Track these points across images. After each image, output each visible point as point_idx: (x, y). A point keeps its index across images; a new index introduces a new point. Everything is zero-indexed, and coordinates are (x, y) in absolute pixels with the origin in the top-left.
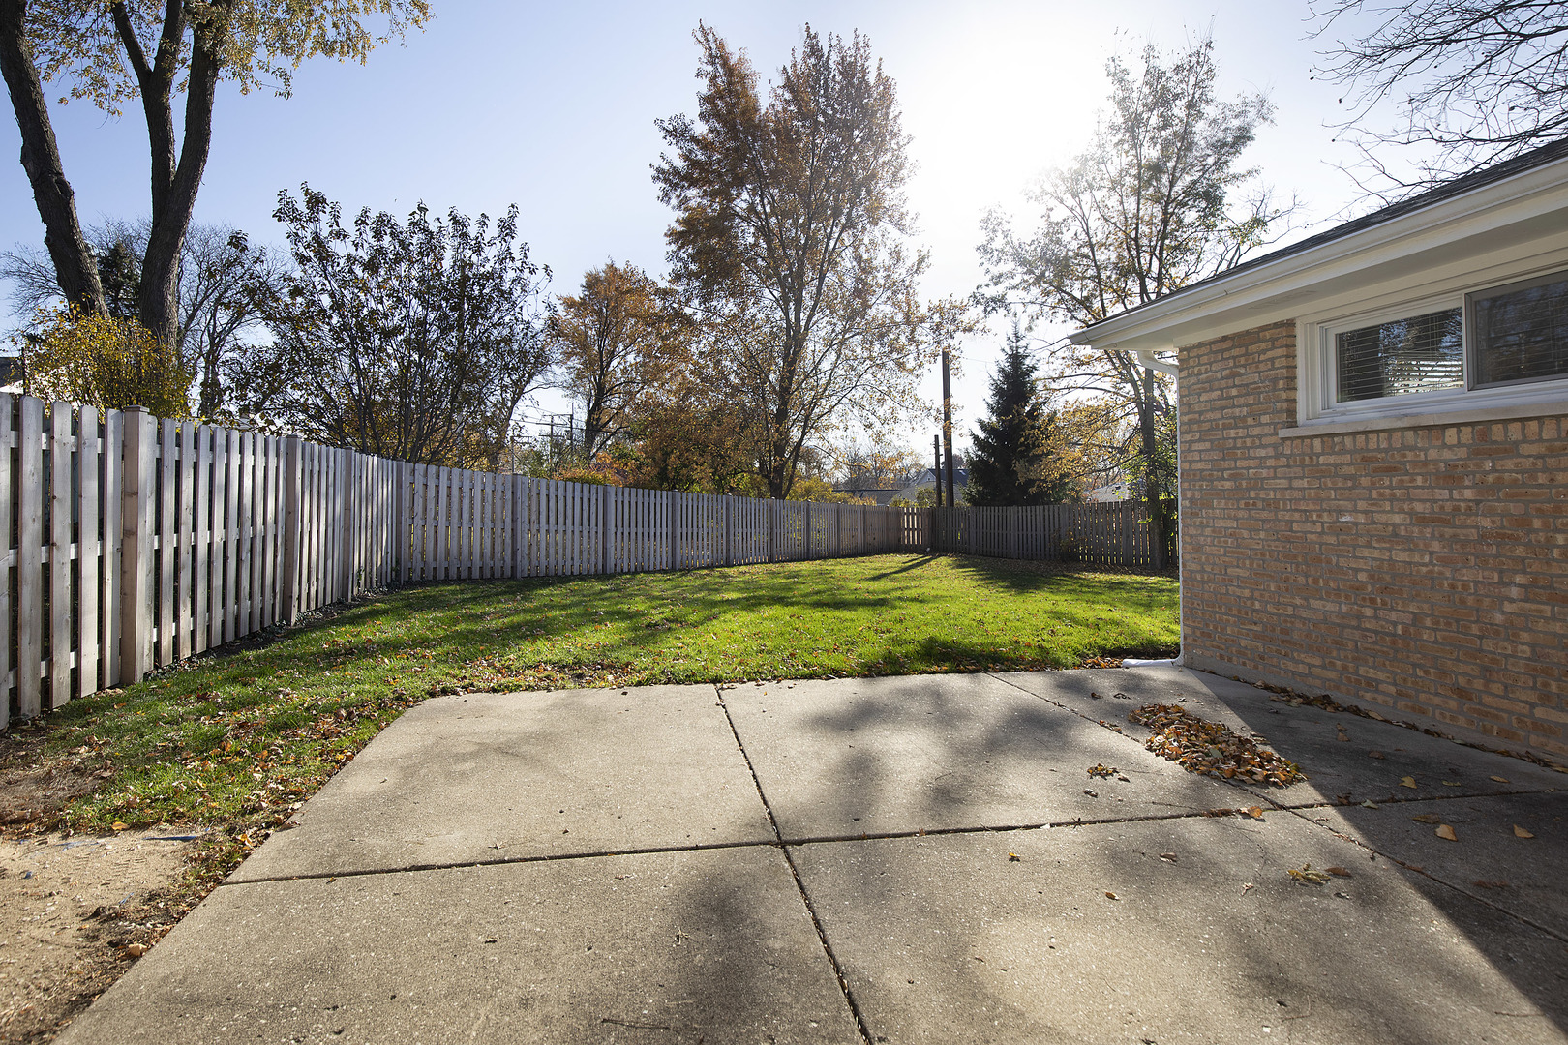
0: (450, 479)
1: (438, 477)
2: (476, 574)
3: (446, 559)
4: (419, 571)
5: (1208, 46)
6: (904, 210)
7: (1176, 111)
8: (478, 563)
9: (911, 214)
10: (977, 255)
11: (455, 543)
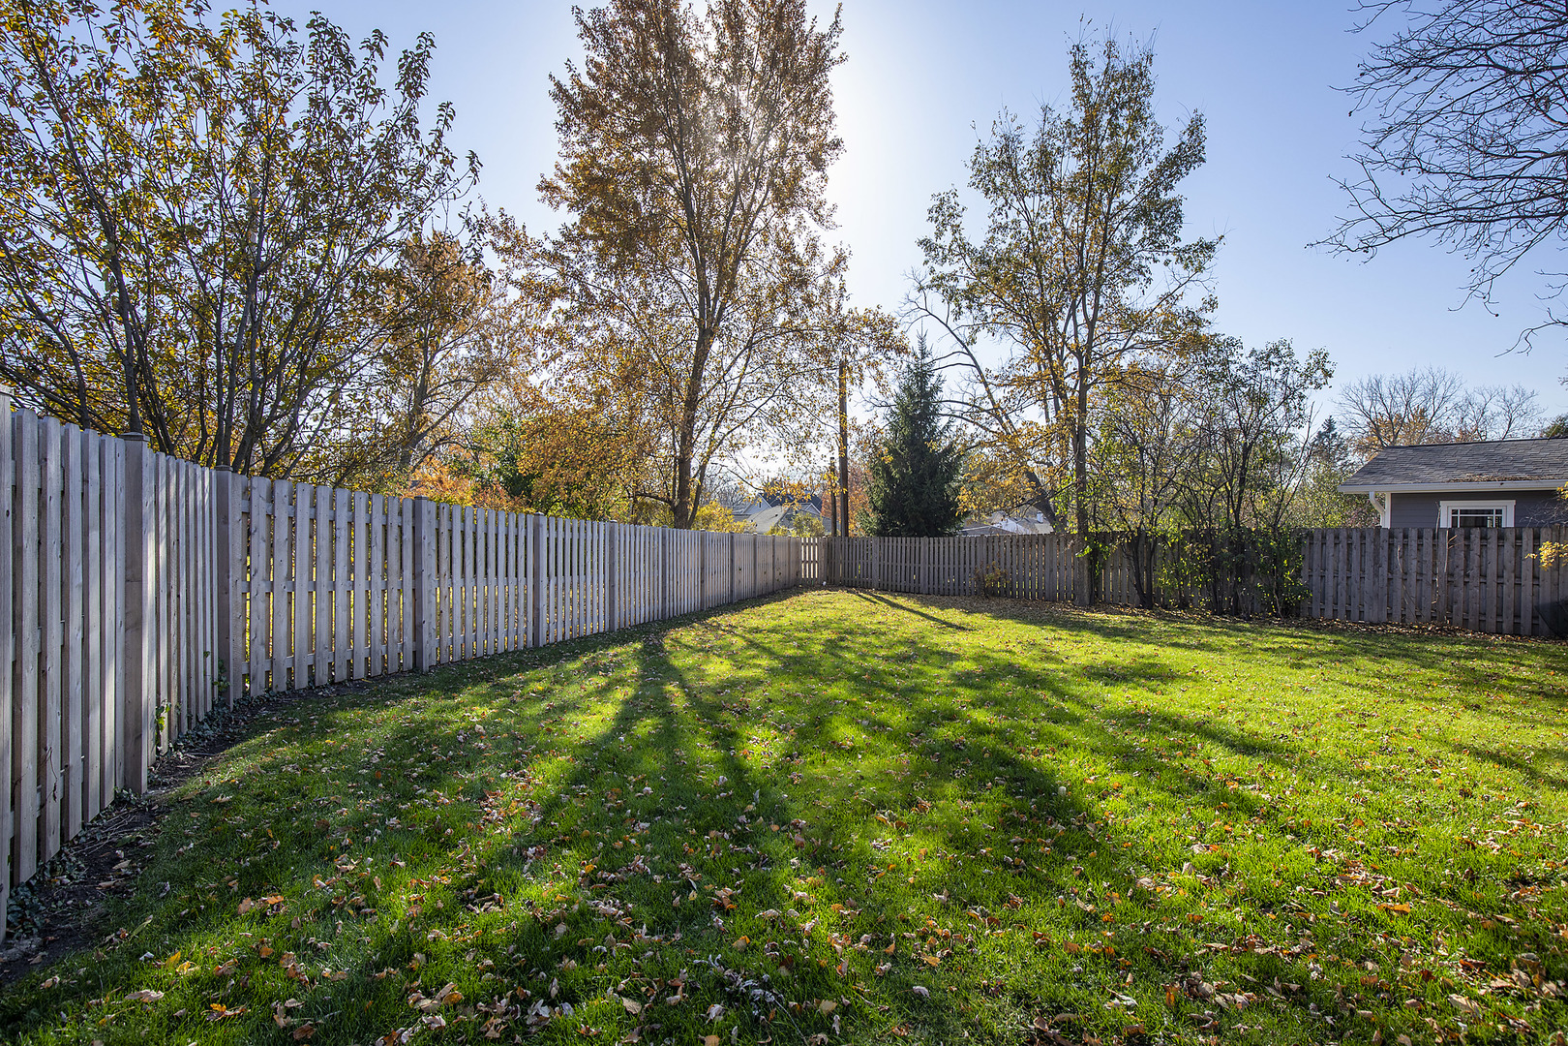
0: (314, 506)
1: (292, 501)
2: (360, 672)
3: (310, 650)
4: (261, 678)
5: (1149, 58)
6: (822, 198)
7: (1121, 121)
8: (362, 651)
9: (829, 206)
10: (921, 253)
11: (324, 620)
